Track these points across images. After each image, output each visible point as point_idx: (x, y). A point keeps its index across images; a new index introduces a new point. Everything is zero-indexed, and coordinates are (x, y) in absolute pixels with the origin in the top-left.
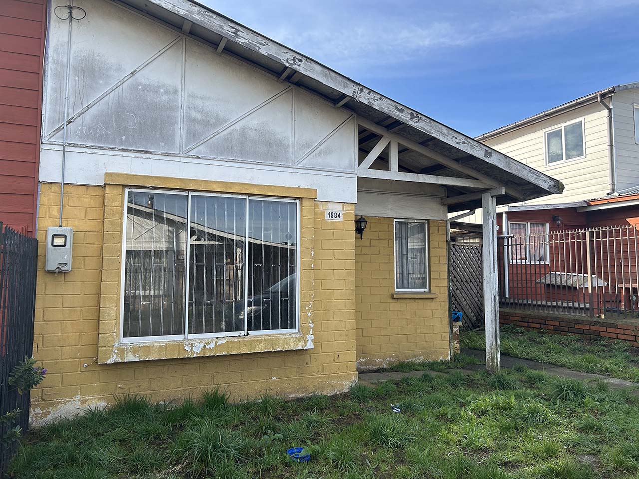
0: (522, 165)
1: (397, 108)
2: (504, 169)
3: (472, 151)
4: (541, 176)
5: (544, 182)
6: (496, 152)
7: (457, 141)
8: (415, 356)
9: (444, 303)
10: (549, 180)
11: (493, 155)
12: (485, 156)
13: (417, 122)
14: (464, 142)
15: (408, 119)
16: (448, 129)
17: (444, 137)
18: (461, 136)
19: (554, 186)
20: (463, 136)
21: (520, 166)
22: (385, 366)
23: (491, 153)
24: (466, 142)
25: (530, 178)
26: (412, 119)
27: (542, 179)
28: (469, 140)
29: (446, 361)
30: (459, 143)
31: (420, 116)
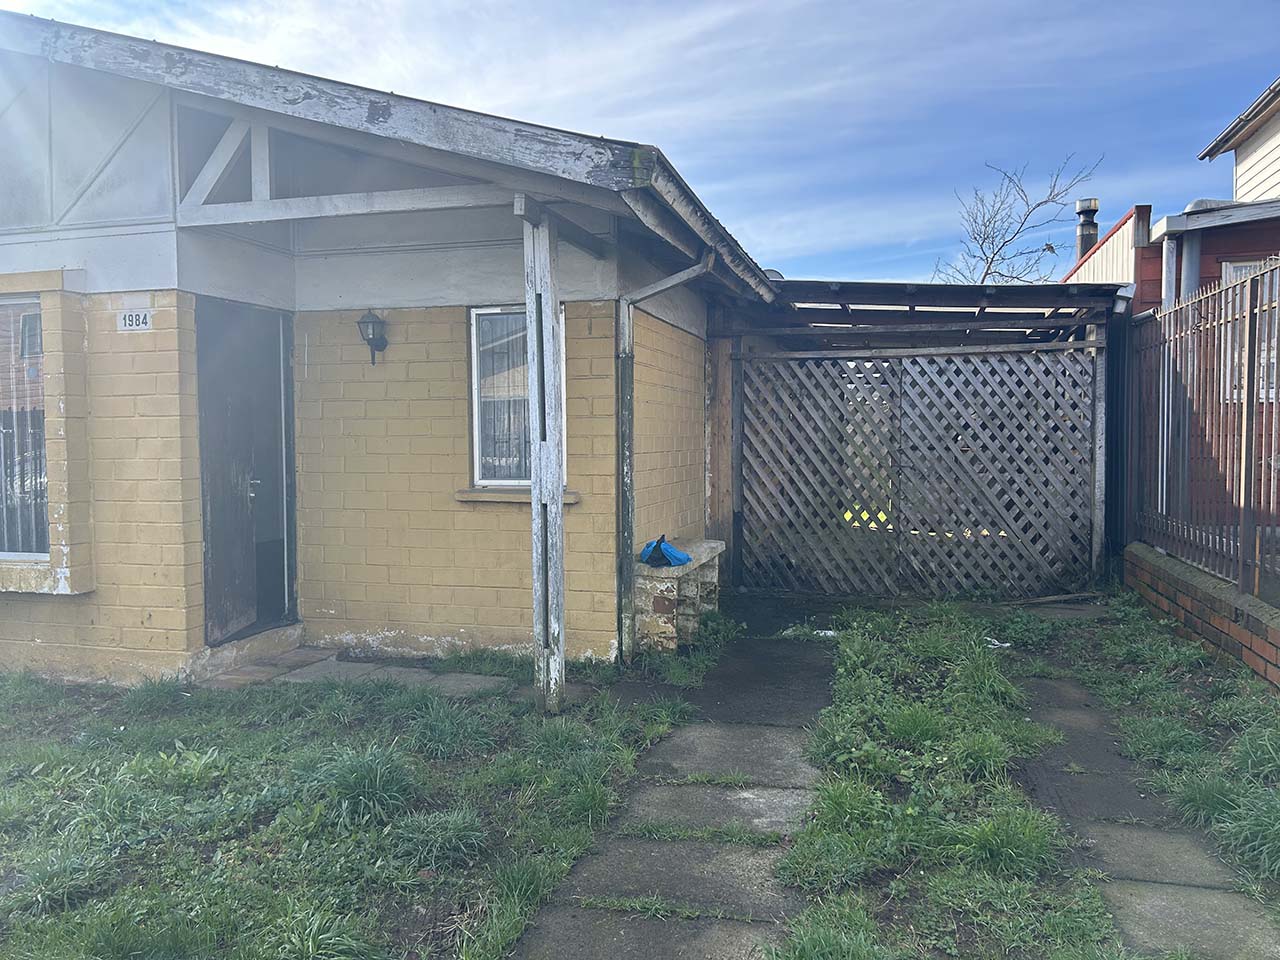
0: (490, 122)
1: (133, 51)
2: (430, 145)
3: (330, 114)
4: (562, 140)
5: (571, 161)
6: (404, 102)
7: (290, 96)
8: (516, 640)
9: (601, 518)
10: (590, 150)
11: (393, 110)
12: (371, 119)
13: (182, 74)
14: (308, 96)
15: (159, 72)
16: (262, 71)
17: (254, 95)
18: (299, 81)
19: (614, 165)
20: (306, 80)
21: (482, 125)
22: (440, 653)
23: (387, 108)
24: (314, 93)
25: (519, 156)
26: (168, 70)
27: (564, 150)
28: (320, 86)
29: (603, 662)
30: (293, 102)
31: (187, 56)
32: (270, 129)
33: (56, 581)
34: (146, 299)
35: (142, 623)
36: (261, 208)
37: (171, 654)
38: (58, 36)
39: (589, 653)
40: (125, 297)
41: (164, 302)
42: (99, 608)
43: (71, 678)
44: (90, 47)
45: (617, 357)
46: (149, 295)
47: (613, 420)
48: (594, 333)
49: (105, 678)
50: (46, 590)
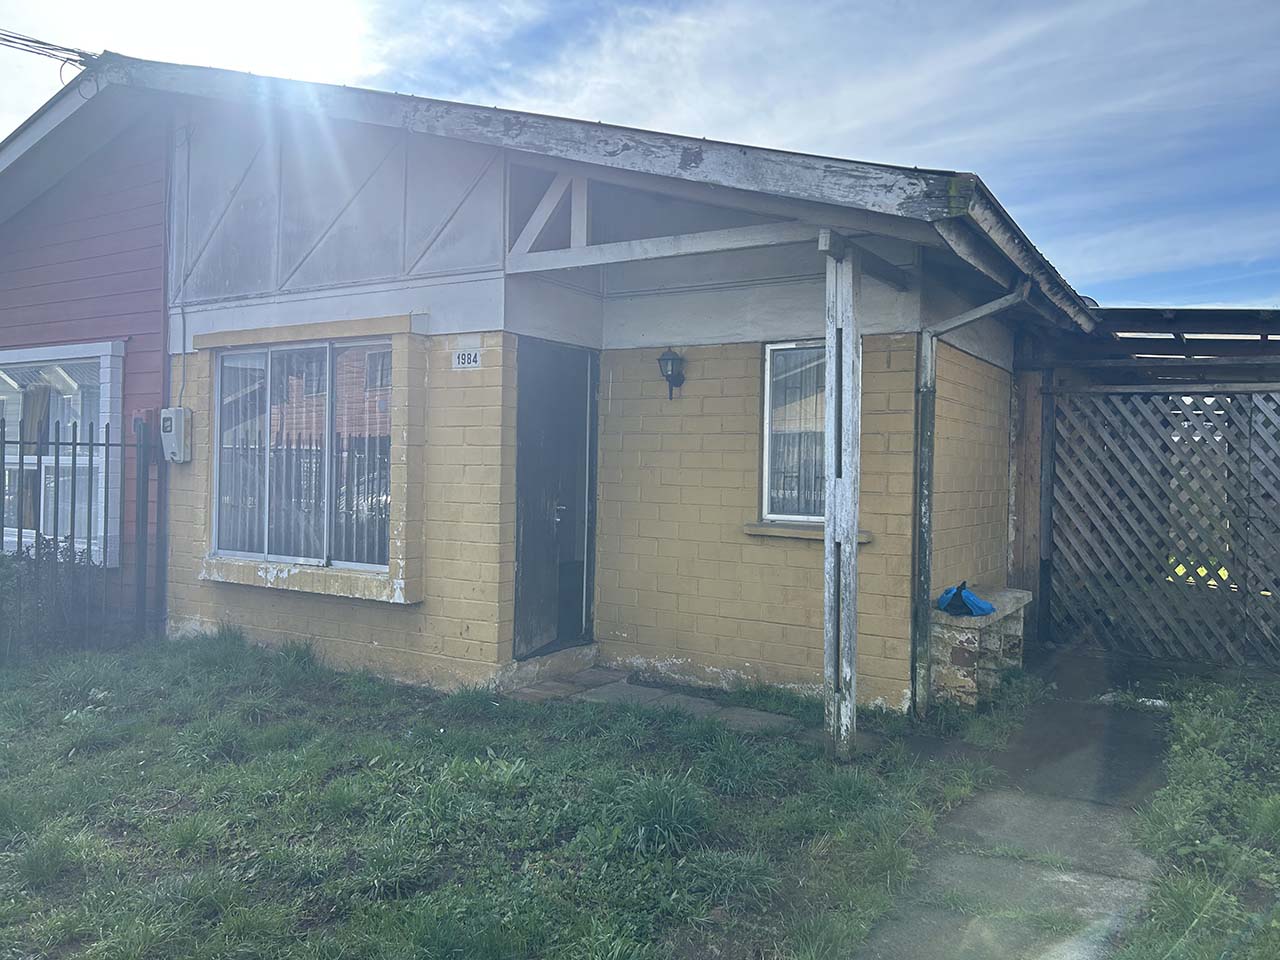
0: (800, 160)
1: (478, 118)
2: (739, 186)
3: (647, 163)
4: (873, 173)
5: (882, 193)
6: (716, 147)
7: (610, 148)
8: (801, 680)
9: (896, 558)
10: (902, 180)
11: (704, 156)
12: (684, 165)
13: (517, 135)
14: (626, 147)
15: (498, 135)
16: (587, 127)
17: (579, 150)
18: (619, 135)
19: (928, 195)
20: (625, 133)
21: (792, 163)
23: (699, 154)
24: (632, 144)
25: (827, 192)
26: (506, 133)
27: (875, 183)
28: (637, 137)
29: (894, 712)
30: (612, 154)
31: (522, 119)
32: (589, 180)
33: (393, 591)
34: (476, 341)
35: (461, 634)
36: (580, 255)
37: (483, 665)
38: (416, 110)
39: (879, 701)
40: (459, 338)
41: (493, 343)
42: (425, 618)
43: (400, 680)
44: (442, 117)
45: (918, 391)
46: (479, 336)
47: (911, 457)
48: (893, 367)
49: (428, 682)
50: (384, 598)
